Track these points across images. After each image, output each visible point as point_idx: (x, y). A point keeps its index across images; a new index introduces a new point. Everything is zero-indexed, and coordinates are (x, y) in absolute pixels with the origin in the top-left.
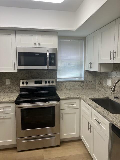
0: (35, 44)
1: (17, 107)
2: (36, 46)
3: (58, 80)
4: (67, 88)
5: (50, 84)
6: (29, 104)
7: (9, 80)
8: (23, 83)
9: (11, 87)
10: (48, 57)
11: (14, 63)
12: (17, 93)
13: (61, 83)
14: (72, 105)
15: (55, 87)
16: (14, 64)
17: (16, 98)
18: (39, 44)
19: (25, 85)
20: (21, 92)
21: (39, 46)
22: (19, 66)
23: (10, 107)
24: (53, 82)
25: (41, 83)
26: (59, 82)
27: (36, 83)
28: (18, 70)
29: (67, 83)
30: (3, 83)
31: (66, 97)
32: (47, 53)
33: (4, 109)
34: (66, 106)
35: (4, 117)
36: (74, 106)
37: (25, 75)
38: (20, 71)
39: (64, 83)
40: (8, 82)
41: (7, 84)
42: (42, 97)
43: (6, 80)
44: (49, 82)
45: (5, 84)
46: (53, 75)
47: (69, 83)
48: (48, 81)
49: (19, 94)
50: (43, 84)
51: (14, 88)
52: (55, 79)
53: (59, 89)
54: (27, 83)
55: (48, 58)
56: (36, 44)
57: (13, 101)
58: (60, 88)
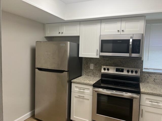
0: (118, 31)
1: (94, 91)
2: (119, 33)
3: (143, 71)
4: (156, 81)
5: (133, 73)
6: (105, 90)
7: (93, 64)
8: (105, 69)
9: (94, 71)
10: (131, 43)
11: (97, 49)
12: (98, 78)
13: (147, 74)
14: (157, 103)
15: (139, 78)
16: (97, 51)
17: (94, 82)
18: (123, 31)
19: (106, 71)
20: (102, 77)
21: (122, 33)
22: (101, 52)
23: (89, 89)
24: (136, 72)
25: (122, 71)
26: (144, 73)
27: (117, 70)
28: (100, 56)
29: (156, 75)
30: (88, 67)
31: (149, 92)
32: (130, 40)
33: (84, 90)
34: (148, 102)
35: (83, 97)
36: (159, 104)
37: (107, 62)
38: (103, 57)
39: (153, 75)
40: (92, 66)
41: (91, 68)
42: (120, 85)
43: (91, 64)
44: (132, 72)
45: (90, 68)
46: (137, 63)
47: (159, 75)
48: (130, 69)
49: (99, 79)
50: (125, 73)
51: (97, 72)
52: (140, 69)
53: (144, 81)
54: (108, 70)
55: (131, 45)
56: (120, 30)
57: (91, 84)
58: (146, 81)
